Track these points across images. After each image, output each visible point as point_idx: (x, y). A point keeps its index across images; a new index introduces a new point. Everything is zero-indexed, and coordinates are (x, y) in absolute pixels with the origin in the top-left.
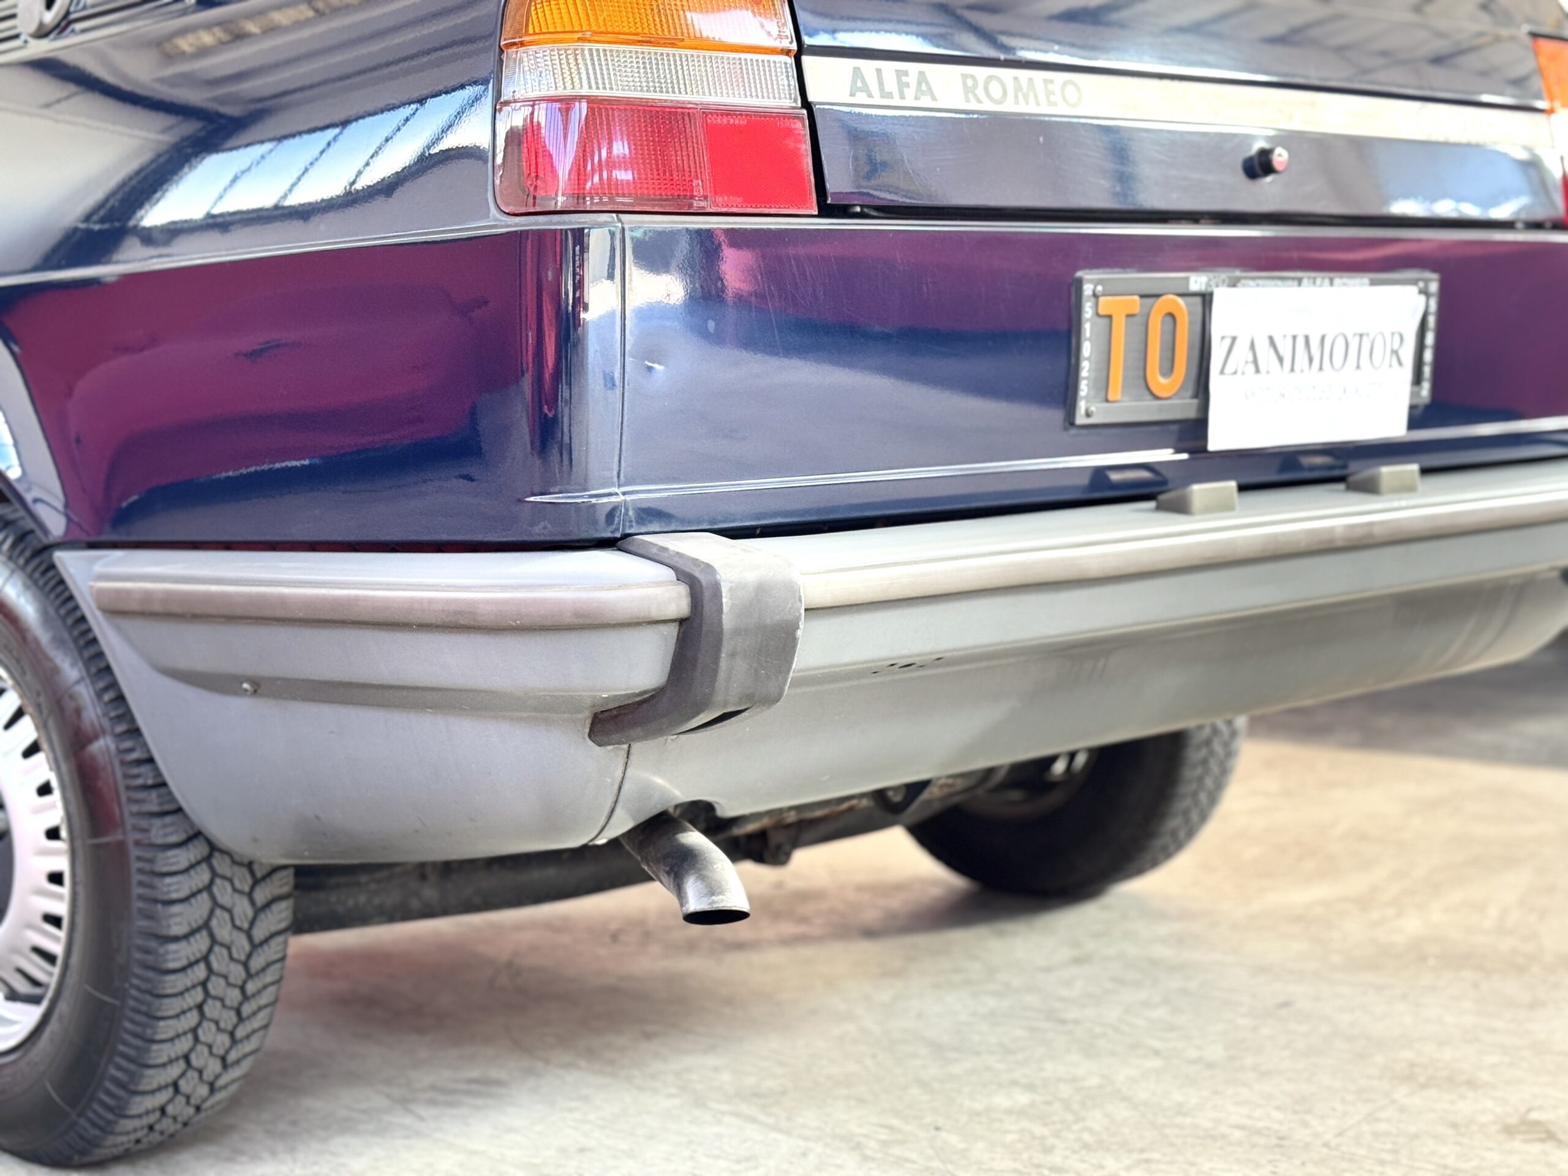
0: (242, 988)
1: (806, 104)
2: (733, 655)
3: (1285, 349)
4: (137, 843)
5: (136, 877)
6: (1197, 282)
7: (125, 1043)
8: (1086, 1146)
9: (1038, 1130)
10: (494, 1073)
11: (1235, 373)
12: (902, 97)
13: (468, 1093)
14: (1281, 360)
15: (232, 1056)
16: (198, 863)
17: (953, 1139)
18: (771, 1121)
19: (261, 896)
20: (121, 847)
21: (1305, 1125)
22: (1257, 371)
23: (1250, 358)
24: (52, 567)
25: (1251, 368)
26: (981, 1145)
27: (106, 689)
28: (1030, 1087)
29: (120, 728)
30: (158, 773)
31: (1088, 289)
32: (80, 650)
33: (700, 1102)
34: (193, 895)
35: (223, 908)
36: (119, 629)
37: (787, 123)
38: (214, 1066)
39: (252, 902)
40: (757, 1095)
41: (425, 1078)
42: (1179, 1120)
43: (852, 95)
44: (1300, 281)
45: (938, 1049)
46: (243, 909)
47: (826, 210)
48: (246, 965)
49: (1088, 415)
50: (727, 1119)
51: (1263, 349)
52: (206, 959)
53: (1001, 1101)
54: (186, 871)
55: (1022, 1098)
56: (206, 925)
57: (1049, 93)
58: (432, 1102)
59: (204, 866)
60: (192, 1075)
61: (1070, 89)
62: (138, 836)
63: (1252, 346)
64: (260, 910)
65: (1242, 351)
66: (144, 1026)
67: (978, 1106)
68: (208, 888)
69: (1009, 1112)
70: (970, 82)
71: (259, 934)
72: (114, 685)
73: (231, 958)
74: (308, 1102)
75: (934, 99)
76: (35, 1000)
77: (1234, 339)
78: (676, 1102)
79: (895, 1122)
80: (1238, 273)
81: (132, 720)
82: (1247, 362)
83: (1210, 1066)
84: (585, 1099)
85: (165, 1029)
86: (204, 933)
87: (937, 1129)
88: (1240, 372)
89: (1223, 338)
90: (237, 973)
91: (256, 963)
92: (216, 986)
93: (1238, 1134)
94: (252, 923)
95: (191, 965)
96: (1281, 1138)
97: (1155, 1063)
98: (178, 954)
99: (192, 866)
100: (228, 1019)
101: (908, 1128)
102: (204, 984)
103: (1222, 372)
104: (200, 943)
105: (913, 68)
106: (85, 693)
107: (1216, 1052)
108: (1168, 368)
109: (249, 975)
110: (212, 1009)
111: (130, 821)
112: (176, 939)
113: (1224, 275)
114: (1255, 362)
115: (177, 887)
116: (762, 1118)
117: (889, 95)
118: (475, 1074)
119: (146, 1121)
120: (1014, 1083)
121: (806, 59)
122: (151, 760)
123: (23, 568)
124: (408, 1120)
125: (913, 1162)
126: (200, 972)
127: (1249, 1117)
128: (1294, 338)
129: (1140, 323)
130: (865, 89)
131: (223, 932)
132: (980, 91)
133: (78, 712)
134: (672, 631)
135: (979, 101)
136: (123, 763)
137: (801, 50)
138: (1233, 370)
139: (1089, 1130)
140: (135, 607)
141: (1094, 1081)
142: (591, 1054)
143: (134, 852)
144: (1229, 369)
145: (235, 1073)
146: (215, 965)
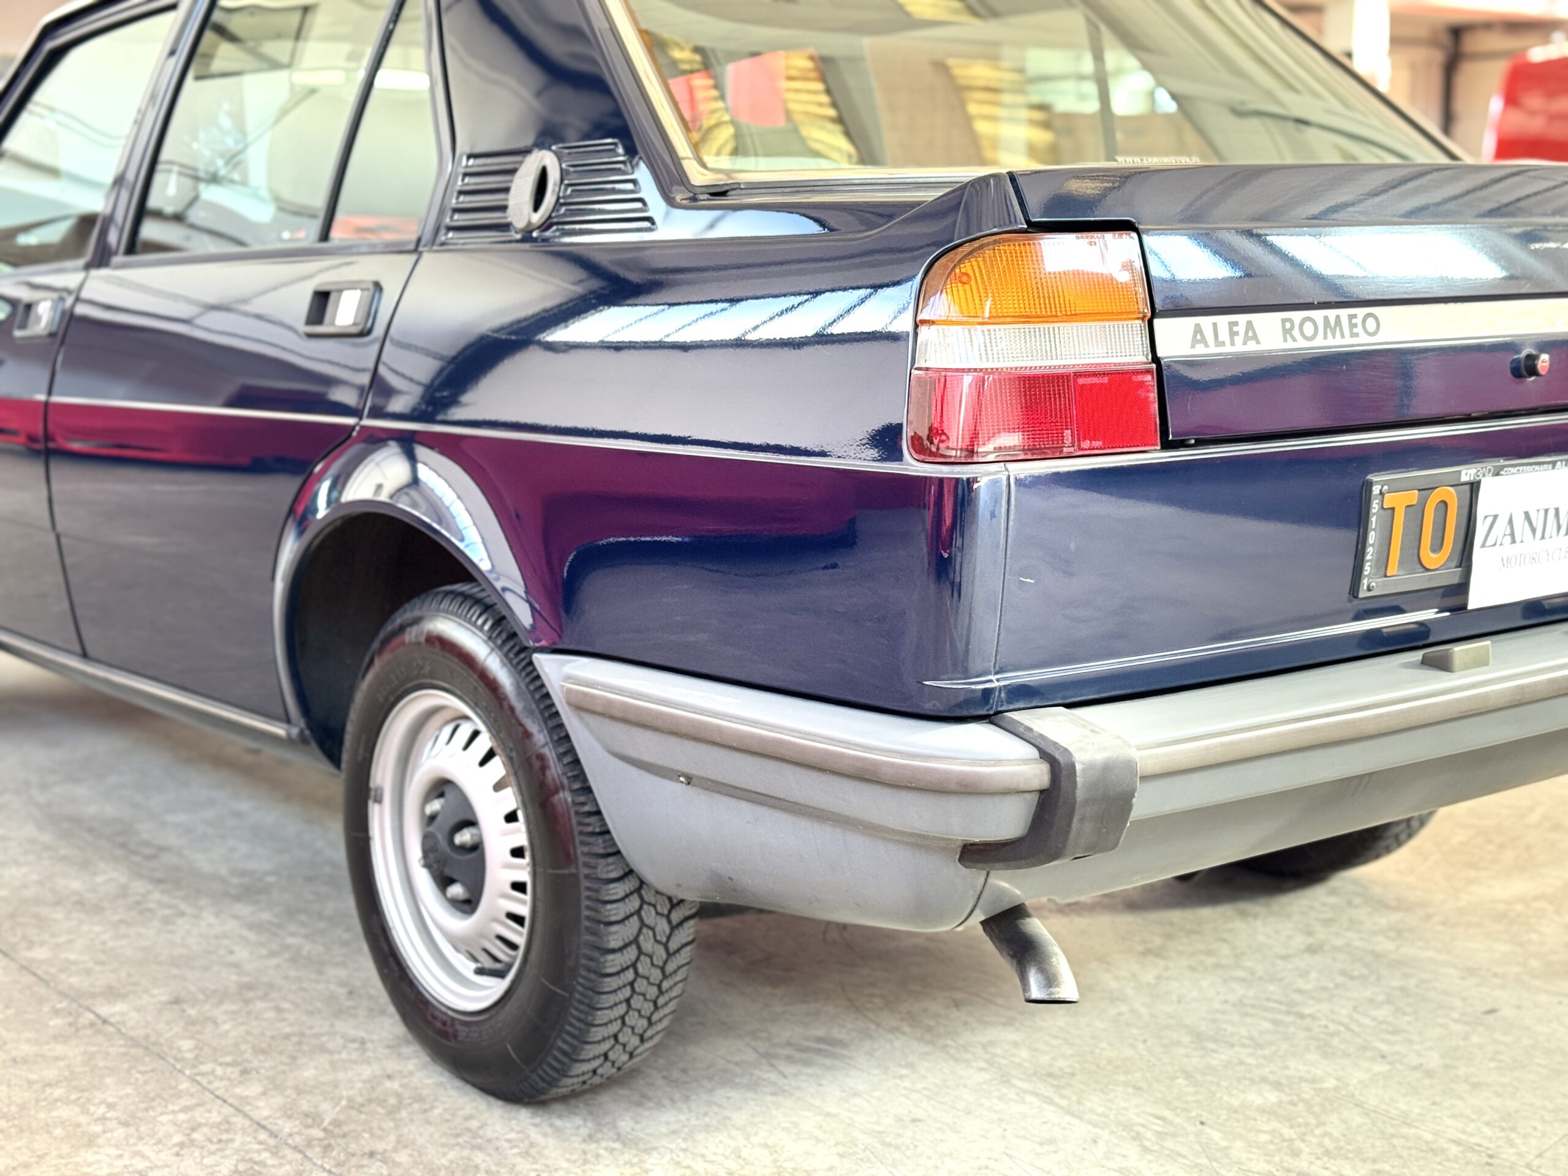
0: (659, 986)
1: (1156, 359)
2: (1082, 820)
3: (1538, 521)
4: (587, 877)
5: (585, 902)
6: (1467, 473)
7: (571, 1025)
8: (1327, 1153)
9: (1287, 1132)
10: (837, 1033)
11: (1495, 545)
12: (1233, 344)
13: (819, 1051)
14: (1534, 530)
15: (648, 1034)
16: (632, 893)
17: (1216, 1136)
18: (1064, 1103)
19: (676, 917)
20: (575, 876)
21: (1511, 1143)
22: (1514, 541)
23: (1508, 531)
24: (531, 663)
25: (1508, 539)
26: (1239, 1144)
27: (565, 754)
28: (1277, 1085)
29: (577, 786)
30: (605, 824)
31: (1376, 490)
32: (545, 721)
33: (1005, 1079)
34: (627, 918)
35: (649, 927)
36: (582, 719)
37: (1140, 378)
38: (635, 1041)
39: (669, 922)
40: (1050, 1075)
41: (785, 1032)
42: (1404, 1130)
43: (1193, 346)
44: (1554, 464)
45: (1198, 1037)
46: (663, 926)
47: (1167, 445)
48: (662, 969)
49: (1369, 589)
50: (1029, 1098)
51: (1519, 522)
52: (634, 965)
53: (1254, 1098)
54: (622, 899)
55: (1272, 1097)
56: (635, 941)
57: (1353, 326)
58: (789, 1059)
59: (636, 895)
60: (619, 1048)
61: (1371, 321)
62: (587, 871)
63: (1511, 522)
64: (673, 928)
65: (1501, 526)
66: (587, 1014)
67: (1235, 1102)
68: (638, 912)
69: (1261, 1110)
70: (1288, 325)
71: (673, 945)
72: (571, 750)
73: (652, 964)
74: (694, 1050)
75: (1258, 342)
76: (500, 974)
77: (1496, 517)
78: (986, 1076)
79: (1167, 1113)
80: (1502, 462)
81: (585, 779)
82: (1505, 535)
83: (1429, 1074)
84: (911, 1066)
85: (602, 1016)
86: (634, 946)
87: (1202, 1123)
88: (1498, 543)
89: (1486, 517)
90: (656, 975)
91: (670, 968)
92: (641, 985)
93: (1454, 1150)
94: (669, 938)
95: (623, 970)
96: (1490, 1156)
97: (1380, 1067)
98: (614, 962)
99: (627, 896)
100: (648, 1008)
101: (1177, 1120)
102: (632, 984)
103: (1483, 546)
104: (631, 953)
105: (1242, 319)
106: (550, 753)
107: (1433, 1060)
108: (1437, 547)
109: (665, 977)
110: (637, 1002)
111: (582, 859)
112: (613, 951)
113: (1491, 464)
114: (1512, 535)
115: (616, 912)
116: (1057, 1100)
117: (1223, 344)
118: (821, 1033)
119: (581, 1079)
120: (1264, 1080)
121: (1157, 322)
122: (598, 813)
123: (500, 648)
124: (773, 1076)
125: (1184, 1157)
126: (630, 975)
127: (1464, 1132)
128: (1546, 511)
129: (1416, 513)
130: (1204, 341)
131: (648, 945)
132: (1296, 332)
133: (544, 768)
134: (1034, 798)
135: (1294, 340)
136: (577, 813)
137: (1154, 314)
138: (1493, 543)
139: (1327, 1134)
140: (599, 709)
141: (1331, 1083)
142: (912, 1019)
143: (585, 883)
144: (1490, 542)
145: (648, 1045)
146: (640, 970)
